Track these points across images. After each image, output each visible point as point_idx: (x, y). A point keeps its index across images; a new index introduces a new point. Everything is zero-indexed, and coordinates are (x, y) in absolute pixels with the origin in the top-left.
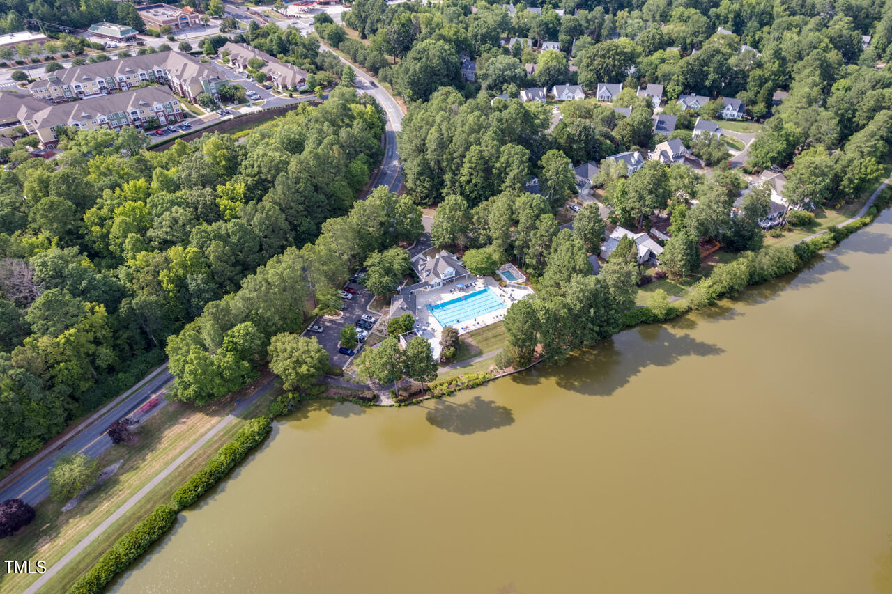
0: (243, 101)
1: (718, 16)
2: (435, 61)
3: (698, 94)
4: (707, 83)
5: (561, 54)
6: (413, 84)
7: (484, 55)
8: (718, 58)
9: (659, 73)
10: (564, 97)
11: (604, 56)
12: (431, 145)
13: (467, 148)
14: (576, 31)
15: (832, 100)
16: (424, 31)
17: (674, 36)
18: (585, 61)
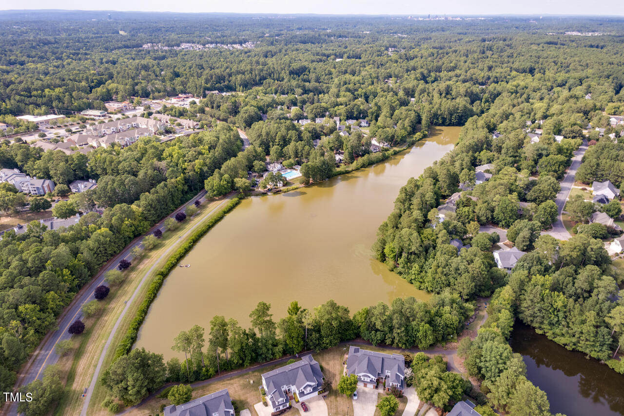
0: (174, 133)
1: (358, 95)
2: (253, 113)
3: (352, 119)
4: (355, 115)
5: (300, 110)
6: (245, 122)
7: (270, 112)
8: (356, 107)
9: (337, 113)
10: (304, 124)
11: (316, 109)
12: (264, 134)
13: (277, 133)
14: (304, 102)
15: (393, 117)
16: (242, 105)
17: (342, 102)
18: (310, 111)
